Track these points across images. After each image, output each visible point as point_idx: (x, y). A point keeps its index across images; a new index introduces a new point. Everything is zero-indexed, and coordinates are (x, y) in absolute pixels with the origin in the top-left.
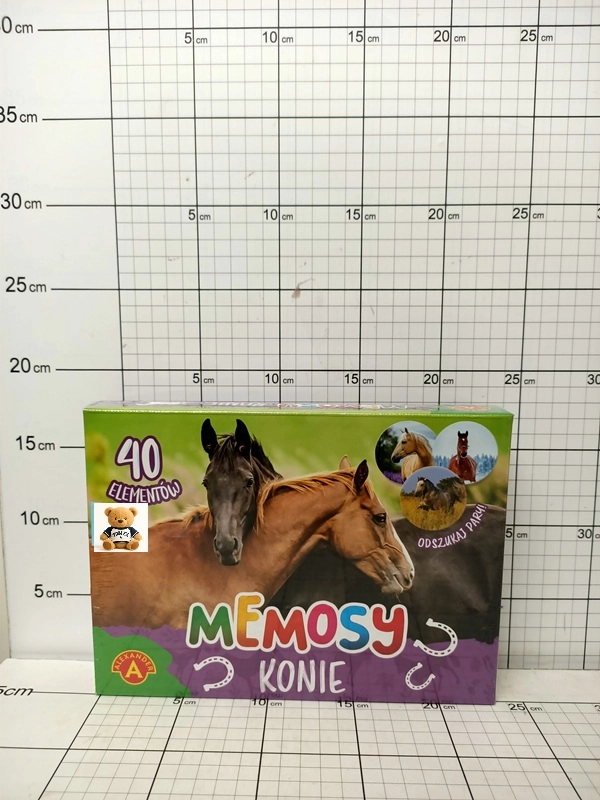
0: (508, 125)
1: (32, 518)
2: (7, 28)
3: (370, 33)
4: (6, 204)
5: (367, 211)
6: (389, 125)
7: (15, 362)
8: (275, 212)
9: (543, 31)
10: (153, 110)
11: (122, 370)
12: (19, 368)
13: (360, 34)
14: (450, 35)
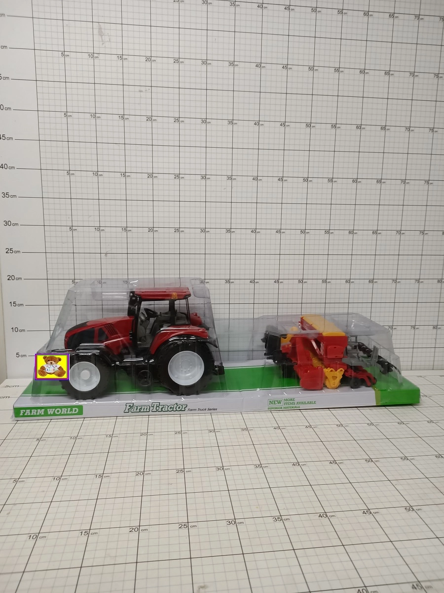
0: (171, 204)
1: (15, 330)
2: (6, 167)
3: (127, 174)
4: (6, 224)
5: (128, 229)
6: (134, 203)
7: (9, 277)
8: (98, 229)
9: (181, 176)
10: (57, 196)
11: (47, 279)
12: (10, 279)
13: (124, 174)
14: (152, 176)
